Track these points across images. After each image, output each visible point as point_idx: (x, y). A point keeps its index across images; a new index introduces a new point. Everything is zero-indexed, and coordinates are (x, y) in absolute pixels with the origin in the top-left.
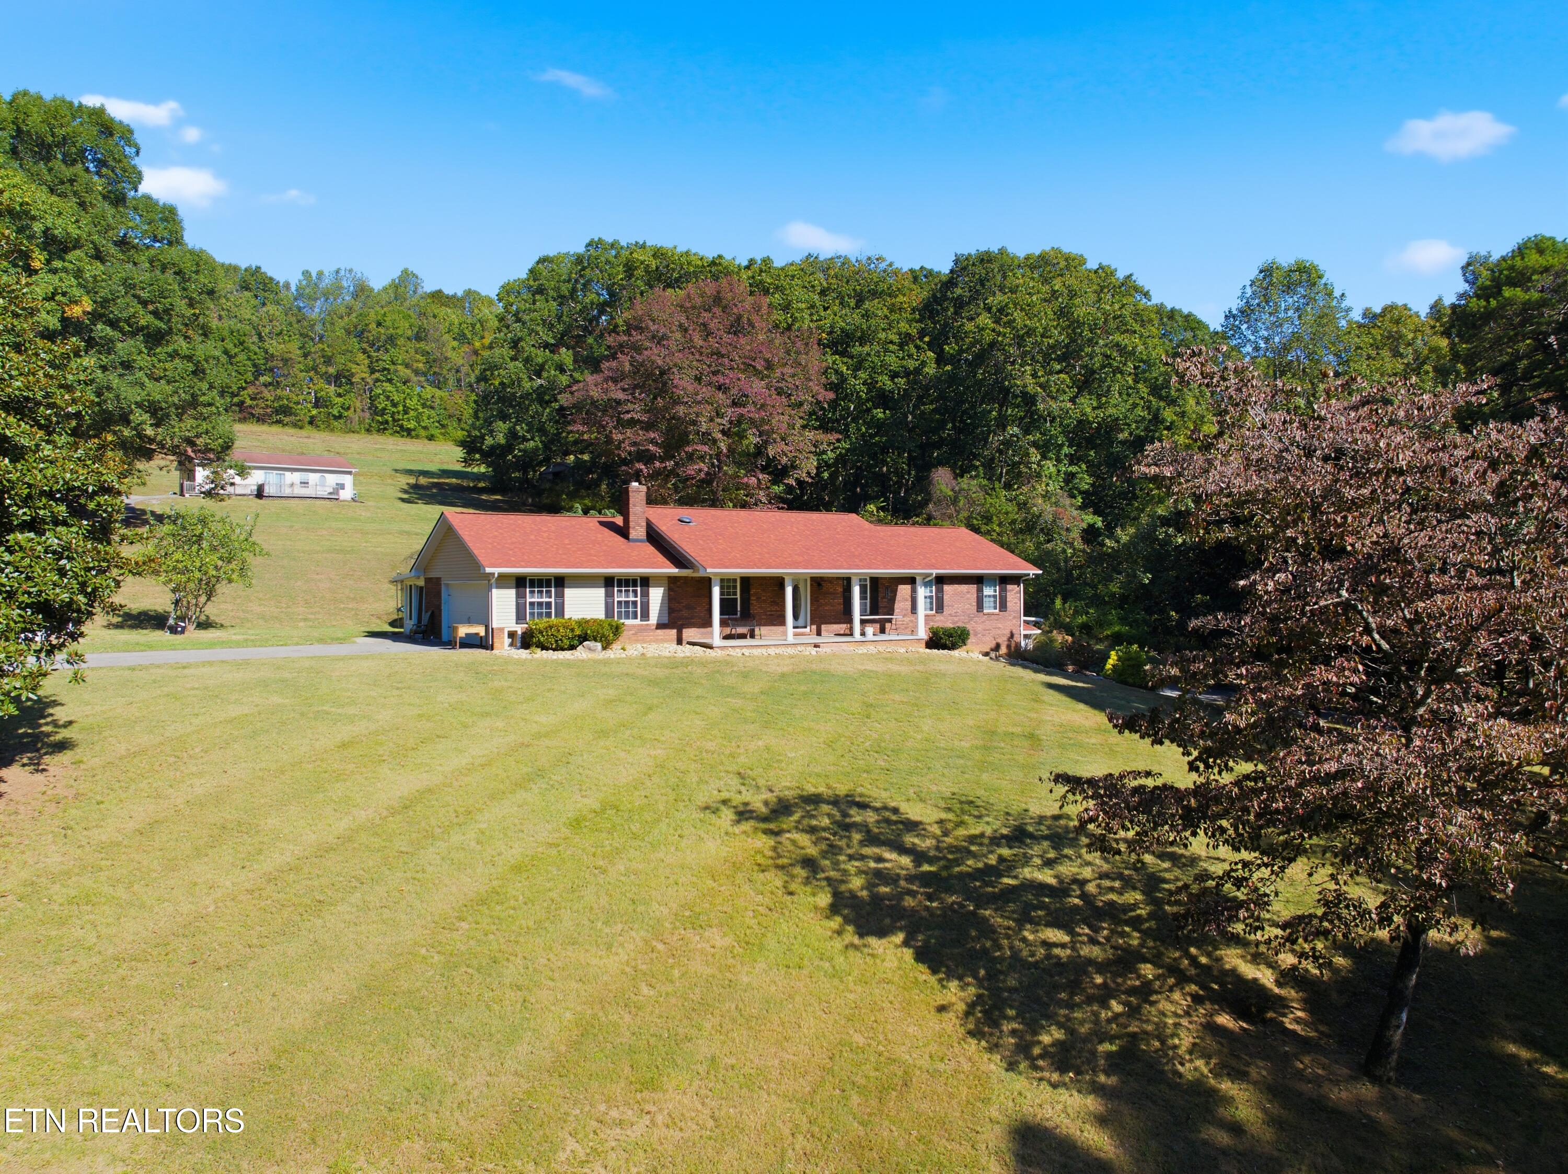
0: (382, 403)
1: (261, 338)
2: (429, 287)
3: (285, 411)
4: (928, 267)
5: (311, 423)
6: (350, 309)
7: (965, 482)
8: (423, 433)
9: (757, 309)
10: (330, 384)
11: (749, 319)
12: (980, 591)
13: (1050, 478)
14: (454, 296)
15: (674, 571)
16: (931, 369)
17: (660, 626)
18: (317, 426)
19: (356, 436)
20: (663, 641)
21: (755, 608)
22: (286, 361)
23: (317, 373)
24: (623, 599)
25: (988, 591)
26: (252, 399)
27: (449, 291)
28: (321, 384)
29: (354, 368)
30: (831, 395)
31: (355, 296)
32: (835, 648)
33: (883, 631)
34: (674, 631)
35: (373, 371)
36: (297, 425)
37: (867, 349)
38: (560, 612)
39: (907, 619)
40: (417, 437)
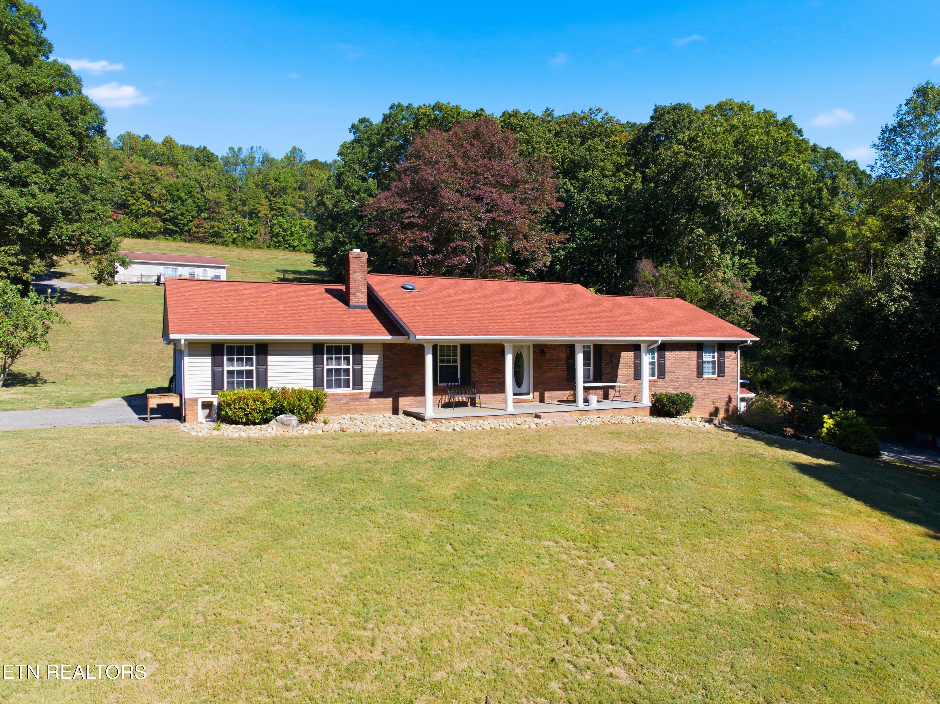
0: (277, 229)
1: (202, 190)
2: (309, 158)
3: (217, 235)
4: (632, 121)
5: (233, 242)
6: (259, 172)
7: (663, 270)
8: (302, 248)
9: (506, 140)
10: (245, 217)
11: (499, 148)
12: (700, 357)
13: (727, 268)
14: (325, 163)
15: (387, 337)
16: (638, 185)
17: (374, 395)
18: (237, 245)
19: (261, 250)
20: (378, 410)
21: (476, 375)
22: (217, 203)
23: (237, 211)
24: (334, 367)
25: (707, 357)
26: (196, 228)
27: (322, 160)
28: (239, 218)
29: (260, 207)
30: (561, 204)
31: (263, 163)
32: (557, 418)
33: (606, 397)
34: (390, 400)
35: (272, 210)
36: (224, 244)
37: (589, 173)
38: (263, 381)
39: (630, 385)
40: (299, 250)
